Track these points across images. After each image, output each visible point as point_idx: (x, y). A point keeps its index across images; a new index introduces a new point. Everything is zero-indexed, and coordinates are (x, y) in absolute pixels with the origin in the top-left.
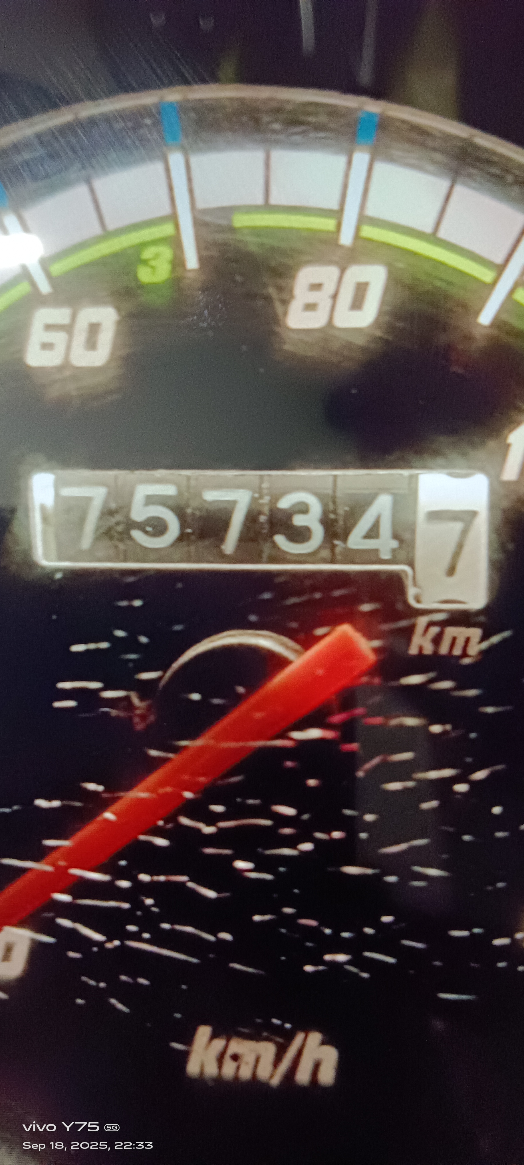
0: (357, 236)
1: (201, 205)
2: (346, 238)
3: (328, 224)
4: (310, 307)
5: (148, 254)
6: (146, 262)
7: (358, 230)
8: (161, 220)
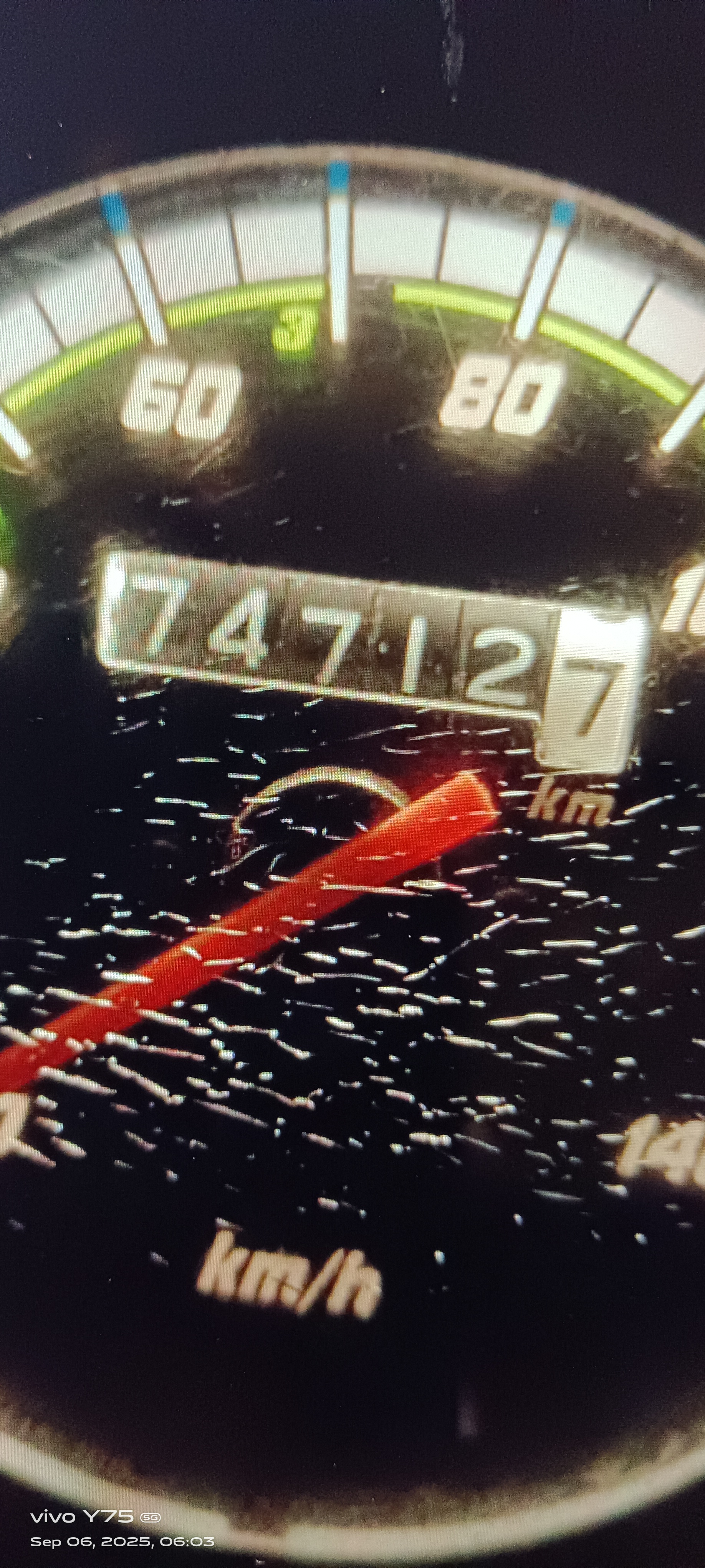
0: (536, 331)
1: (358, 269)
2: (523, 331)
3: (504, 312)
4: (471, 403)
5: (288, 315)
6: (285, 325)
7: (538, 322)
8: (307, 279)
